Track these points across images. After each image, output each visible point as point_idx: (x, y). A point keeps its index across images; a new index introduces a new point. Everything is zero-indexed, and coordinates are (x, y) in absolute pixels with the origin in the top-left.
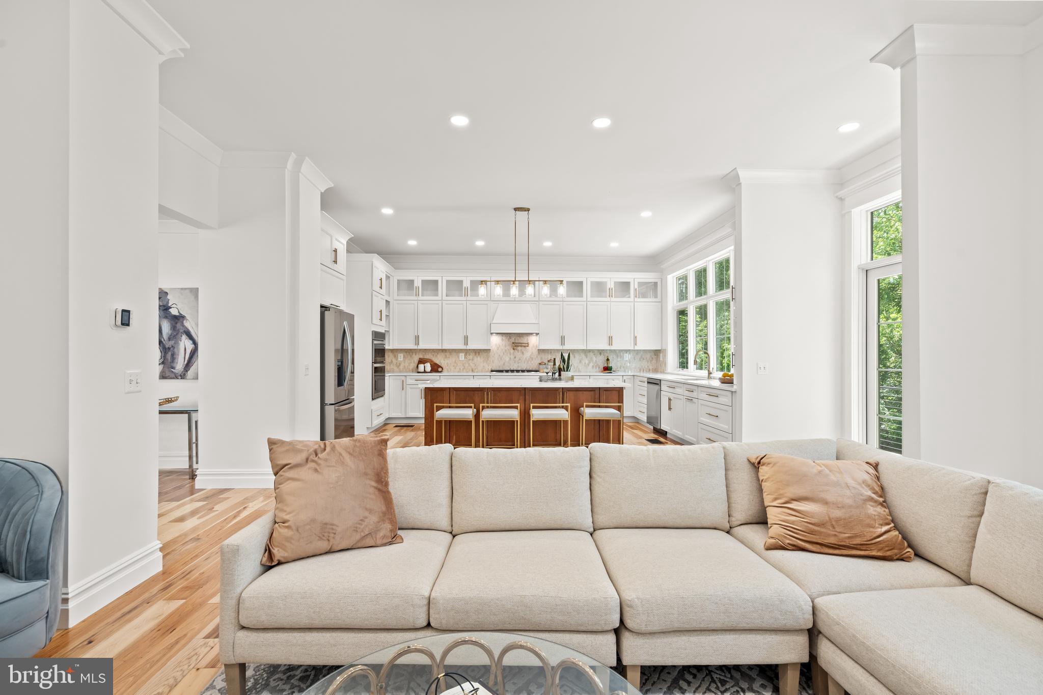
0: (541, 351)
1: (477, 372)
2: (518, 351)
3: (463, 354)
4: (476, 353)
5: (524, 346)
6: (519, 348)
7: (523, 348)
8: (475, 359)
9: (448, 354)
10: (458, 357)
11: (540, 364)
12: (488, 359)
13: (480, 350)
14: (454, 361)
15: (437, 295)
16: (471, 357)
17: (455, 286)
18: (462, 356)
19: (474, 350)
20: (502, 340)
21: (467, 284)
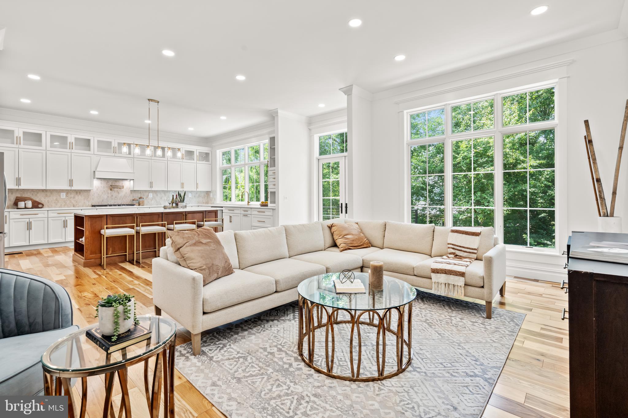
0: (133, 191)
1: (78, 207)
2: (115, 191)
3: (65, 194)
4: (77, 192)
5: (120, 188)
6: (116, 189)
7: (119, 189)
8: (77, 197)
9: (48, 194)
10: (60, 196)
11: (133, 200)
12: (88, 197)
13: (81, 190)
14: (55, 198)
15: (41, 146)
16: (72, 196)
17: (105, 145)
18: (63, 195)
19: (75, 190)
20: (101, 183)
21: (115, 144)
